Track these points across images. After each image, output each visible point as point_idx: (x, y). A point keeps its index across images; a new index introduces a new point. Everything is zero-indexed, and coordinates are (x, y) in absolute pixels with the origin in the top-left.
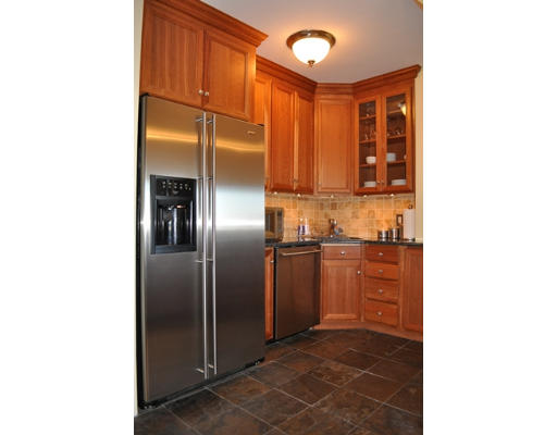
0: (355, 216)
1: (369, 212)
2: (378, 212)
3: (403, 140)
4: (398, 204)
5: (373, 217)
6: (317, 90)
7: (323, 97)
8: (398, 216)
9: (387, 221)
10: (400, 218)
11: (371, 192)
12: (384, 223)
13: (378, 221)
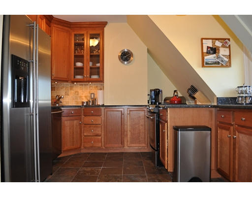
0: (67, 94)
1: (76, 92)
2: (80, 92)
3: (98, 56)
4: (91, 88)
5: (78, 94)
6: (52, 21)
7: (55, 26)
8: (91, 94)
9: (86, 97)
10: (92, 95)
11: (78, 81)
12: (84, 98)
13: (80, 97)
